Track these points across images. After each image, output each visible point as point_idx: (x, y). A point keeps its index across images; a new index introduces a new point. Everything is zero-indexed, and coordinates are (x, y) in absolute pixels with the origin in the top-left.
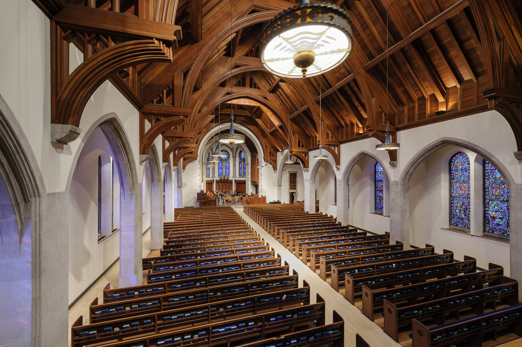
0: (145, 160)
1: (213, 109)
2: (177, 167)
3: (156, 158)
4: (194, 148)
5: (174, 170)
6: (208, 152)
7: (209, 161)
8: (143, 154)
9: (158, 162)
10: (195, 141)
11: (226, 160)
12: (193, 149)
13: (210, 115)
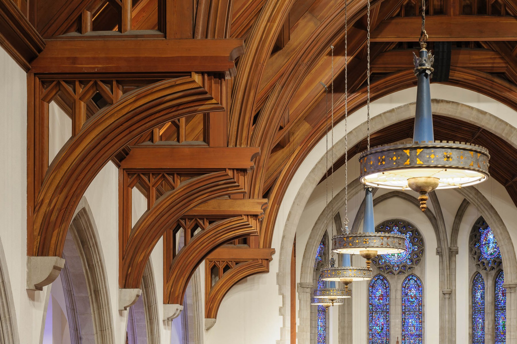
0: (49, 280)
1: (342, 28)
2: (181, 307)
3: (91, 267)
4: (255, 216)
5: (169, 320)
6: (321, 233)
7: (322, 276)
8: (42, 255)
9: (100, 286)
10: (260, 187)
11: (403, 268)
12: (252, 222)
13: (329, 54)
